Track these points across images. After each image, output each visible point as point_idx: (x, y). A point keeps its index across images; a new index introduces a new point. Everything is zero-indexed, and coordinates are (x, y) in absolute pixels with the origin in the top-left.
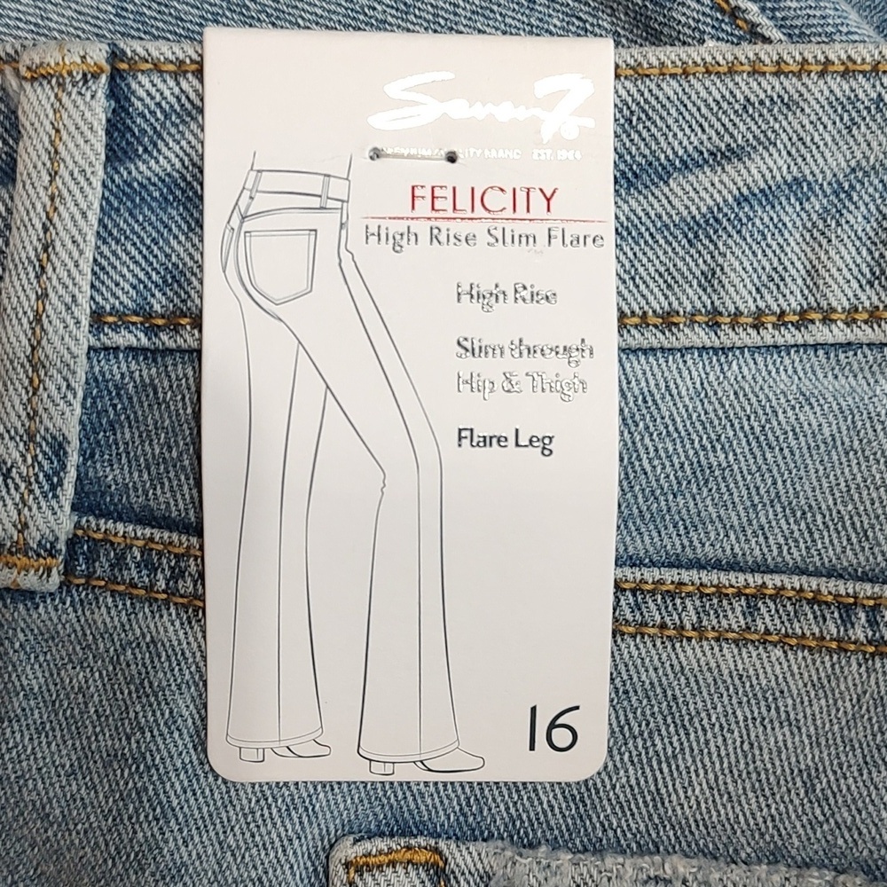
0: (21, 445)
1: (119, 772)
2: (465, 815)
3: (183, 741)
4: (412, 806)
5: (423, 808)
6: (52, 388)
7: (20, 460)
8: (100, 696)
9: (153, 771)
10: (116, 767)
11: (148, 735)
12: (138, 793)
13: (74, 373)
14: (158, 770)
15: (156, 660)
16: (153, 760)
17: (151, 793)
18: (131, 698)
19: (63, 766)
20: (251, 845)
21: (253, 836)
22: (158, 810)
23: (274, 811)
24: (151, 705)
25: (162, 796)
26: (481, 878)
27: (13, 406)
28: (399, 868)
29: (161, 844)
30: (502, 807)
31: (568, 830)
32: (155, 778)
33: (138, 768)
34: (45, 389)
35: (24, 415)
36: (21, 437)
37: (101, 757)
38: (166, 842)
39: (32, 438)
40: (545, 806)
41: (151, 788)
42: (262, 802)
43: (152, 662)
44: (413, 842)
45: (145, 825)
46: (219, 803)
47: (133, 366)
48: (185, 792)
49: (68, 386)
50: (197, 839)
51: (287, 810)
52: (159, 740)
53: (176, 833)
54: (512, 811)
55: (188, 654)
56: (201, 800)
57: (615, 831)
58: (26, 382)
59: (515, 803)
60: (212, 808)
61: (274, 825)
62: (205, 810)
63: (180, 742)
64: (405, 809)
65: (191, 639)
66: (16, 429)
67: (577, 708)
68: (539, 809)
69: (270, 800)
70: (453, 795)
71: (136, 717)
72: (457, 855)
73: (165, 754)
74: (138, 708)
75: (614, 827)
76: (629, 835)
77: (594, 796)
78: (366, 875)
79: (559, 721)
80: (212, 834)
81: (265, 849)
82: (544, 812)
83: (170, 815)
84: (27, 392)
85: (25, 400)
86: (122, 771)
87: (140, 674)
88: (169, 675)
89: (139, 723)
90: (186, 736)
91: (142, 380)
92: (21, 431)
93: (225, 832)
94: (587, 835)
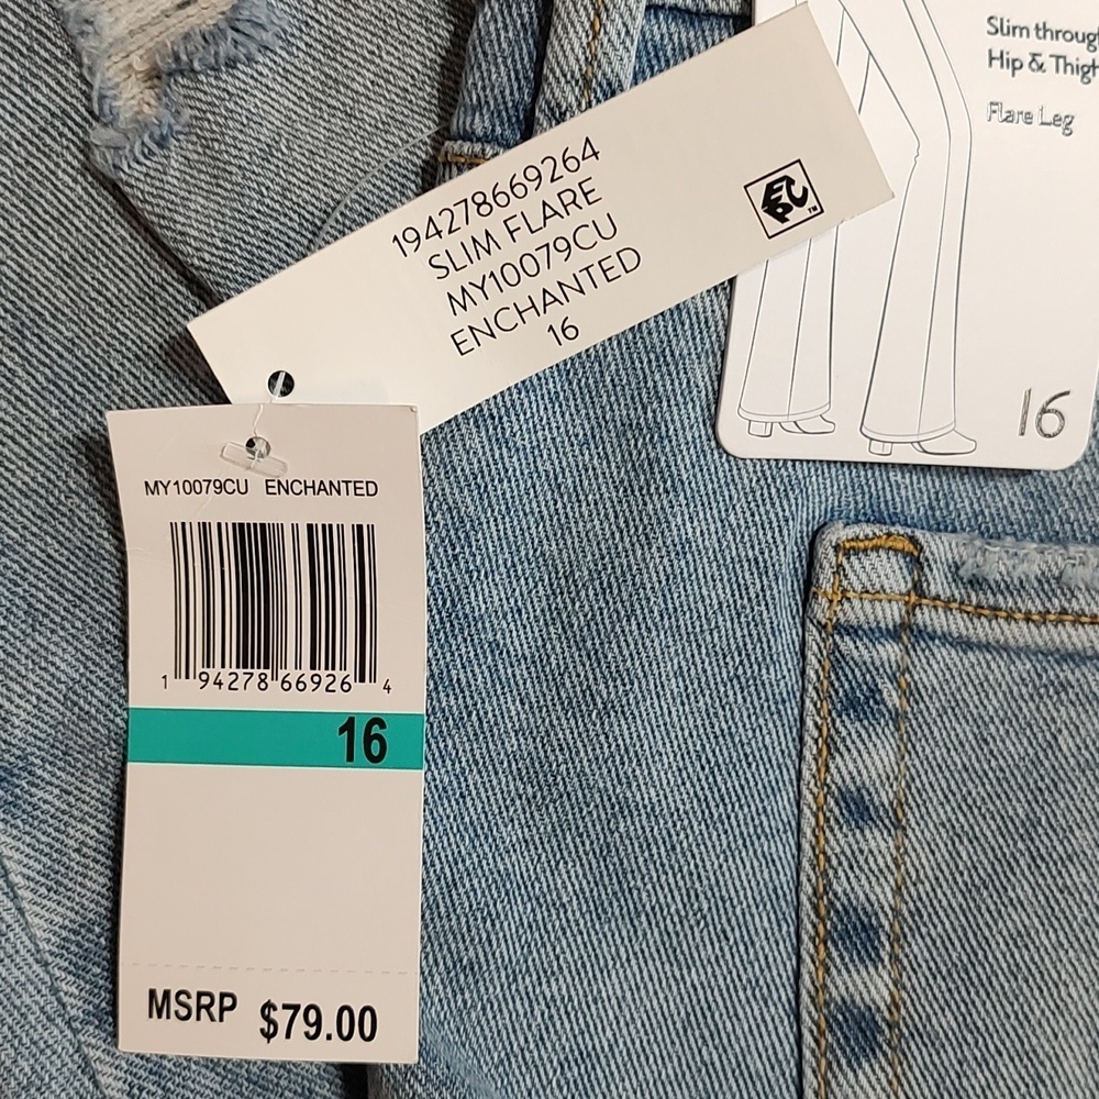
0: (577, 89)
1: (632, 442)
2: (932, 508)
3: (696, 413)
4: (889, 497)
5: (898, 499)
6: (613, 33)
7: (575, 104)
8: (617, 365)
9: (666, 442)
10: (630, 436)
11: (665, 404)
12: (650, 464)
13: (634, 19)
14: (670, 441)
15: (679, 327)
16: (667, 431)
17: (663, 464)
18: (650, 367)
19: (577, 436)
20: (751, 524)
21: (753, 515)
22: (669, 483)
23: (773, 491)
24: (670, 375)
25: (673, 468)
26: (950, 567)
27: (572, 49)
28: (882, 552)
29: (670, 518)
30: (967, 503)
31: (1027, 524)
32: (668, 449)
33: (652, 437)
34: (606, 33)
35: (582, 58)
36: (577, 82)
37: (615, 427)
38: (674, 516)
39: (587, 83)
40: (1006, 502)
41: (663, 459)
42: (762, 482)
43: (675, 330)
44: (892, 529)
45: (655, 498)
46: (722, 481)
47: (673, 28)
48: (693, 467)
49: (628, 32)
50: (701, 515)
51: (785, 490)
52: (674, 409)
53: (684, 508)
54: (976, 506)
55: (711, 322)
56: (707, 476)
57: (1072, 524)
58: (587, 25)
59: (979, 499)
60: (716, 486)
61: (773, 505)
62: (710, 486)
63: (692, 415)
64: (882, 499)
65: (716, 307)
66: (573, 72)
67: (1067, 393)
68: (1000, 505)
69: (770, 480)
70: (924, 489)
71: (655, 387)
72: (932, 544)
73: (679, 425)
74: (657, 377)
75: (1071, 520)
76: (1085, 529)
77: (1051, 493)
78: (852, 558)
79: (1050, 407)
80: (715, 511)
81: (764, 529)
82: (1005, 508)
83: (679, 489)
84: (587, 36)
85: (585, 44)
86: (636, 441)
87: (662, 342)
88: (690, 343)
89: (657, 392)
90: (698, 409)
91: (680, 43)
92: (578, 76)
93: (727, 510)
94: (1045, 529)
